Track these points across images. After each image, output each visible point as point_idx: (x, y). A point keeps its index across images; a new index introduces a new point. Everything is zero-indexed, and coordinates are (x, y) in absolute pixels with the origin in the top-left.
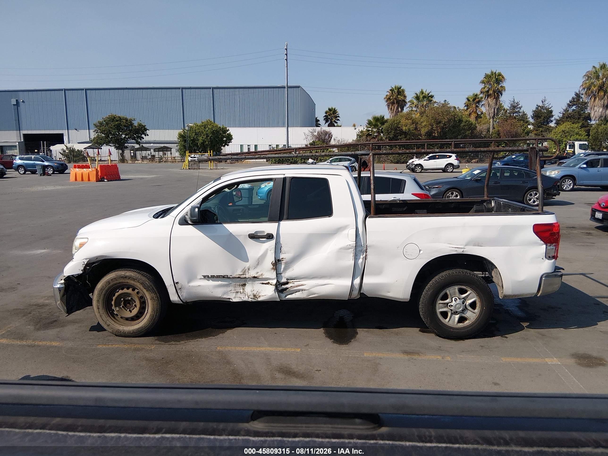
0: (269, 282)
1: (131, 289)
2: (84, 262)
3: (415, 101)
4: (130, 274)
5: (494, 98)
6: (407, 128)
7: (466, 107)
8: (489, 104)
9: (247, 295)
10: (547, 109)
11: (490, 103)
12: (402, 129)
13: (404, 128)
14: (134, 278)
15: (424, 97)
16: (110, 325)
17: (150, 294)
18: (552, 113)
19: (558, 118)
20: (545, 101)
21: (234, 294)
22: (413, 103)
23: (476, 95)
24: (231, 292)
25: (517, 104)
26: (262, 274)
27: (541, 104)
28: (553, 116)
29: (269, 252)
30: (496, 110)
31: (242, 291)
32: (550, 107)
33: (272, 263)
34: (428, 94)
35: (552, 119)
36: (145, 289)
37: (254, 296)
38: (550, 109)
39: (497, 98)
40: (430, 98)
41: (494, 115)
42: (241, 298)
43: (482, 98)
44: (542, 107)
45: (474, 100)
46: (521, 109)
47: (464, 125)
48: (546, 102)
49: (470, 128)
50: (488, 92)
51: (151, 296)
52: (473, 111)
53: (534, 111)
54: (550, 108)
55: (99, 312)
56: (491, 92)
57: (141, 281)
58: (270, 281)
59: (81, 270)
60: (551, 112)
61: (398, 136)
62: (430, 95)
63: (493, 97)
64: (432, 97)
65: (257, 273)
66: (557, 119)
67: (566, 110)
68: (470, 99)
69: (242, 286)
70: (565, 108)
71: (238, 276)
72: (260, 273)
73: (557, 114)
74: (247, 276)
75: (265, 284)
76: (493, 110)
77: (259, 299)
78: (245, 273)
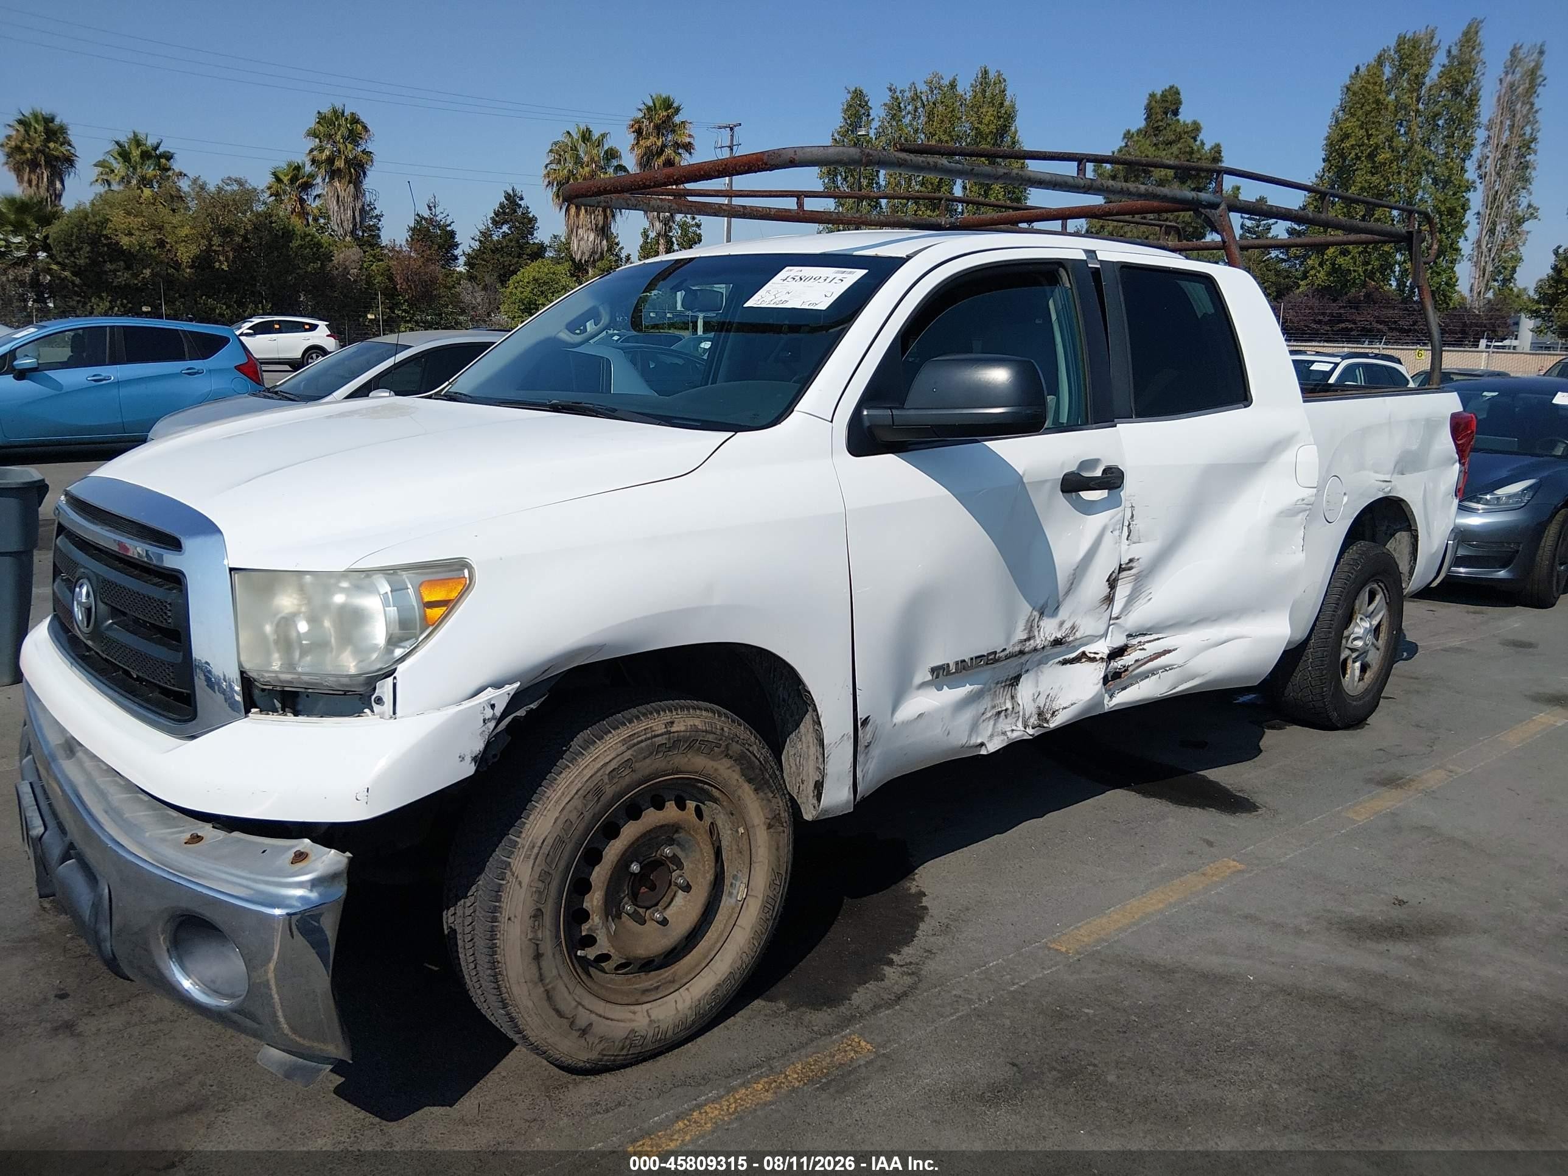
0: (1084, 653)
1: (671, 806)
2: (493, 706)
3: (118, 166)
4: (691, 722)
5: (350, 182)
6: (133, 239)
7: (273, 198)
8: (338, 196)
9: (1021, 719)
10: (443, 228)
11: (342, 194)
12: (117, 243)
13: (125, 241)
14: (711, 737)
15: (146, 155)
16: (591, 1025)
17: (769, 801)
18: (454, 238)
19: (470, 251)
20: (435, 207)
21: (992, 722)
22: (113, 171)
23: (298, 168)
24: (984, 717)
25: (368, 205)
26: (1073, 627)
27: (426, 214)
28: (457, 245)
29: (1108, 534)
30: (357, 213)
31: (1009, 705)
32: (448, 222)
33: (1108, 580)
34: (156, 148)
35: (456, 252)
36: (750, 781)
37: (1040, 714)
38: (449, 228)
39: (357, 183)
40: (163, 161)
41: (355, 225)
42: (1004, 733)
43: (312, 176)
44: (430, 221)
45: (293, 180)
46: (380, 220)
47: (301, 246)
48: (438, 210)
49: (316, 258)
50: (330, 160)
51: (771, 810)
52: (294, 209)
53: (413, 229)
54: (449, 225)
55: (541, 979)
56: (340, 164)
57: (736, 748)
58: (1089, 649)
59: (468, 759)
60: (452, 234)
61: (105, 262)
62: (161, 150)
63: (348, 178)
64: (169, 157)
65: (1062, 624)
66: (469, 254)
67: (486, 235)
68: (282, 177)
69: (1009, 685)
70: (482, 228)
71: (1017, 649)
72: (1067, 625)
73: (466, 242)
74: (1039, 642)
75: (1072, 661)
76: (349, 213)
77: (1053, 725)
78: (1032, 635)
